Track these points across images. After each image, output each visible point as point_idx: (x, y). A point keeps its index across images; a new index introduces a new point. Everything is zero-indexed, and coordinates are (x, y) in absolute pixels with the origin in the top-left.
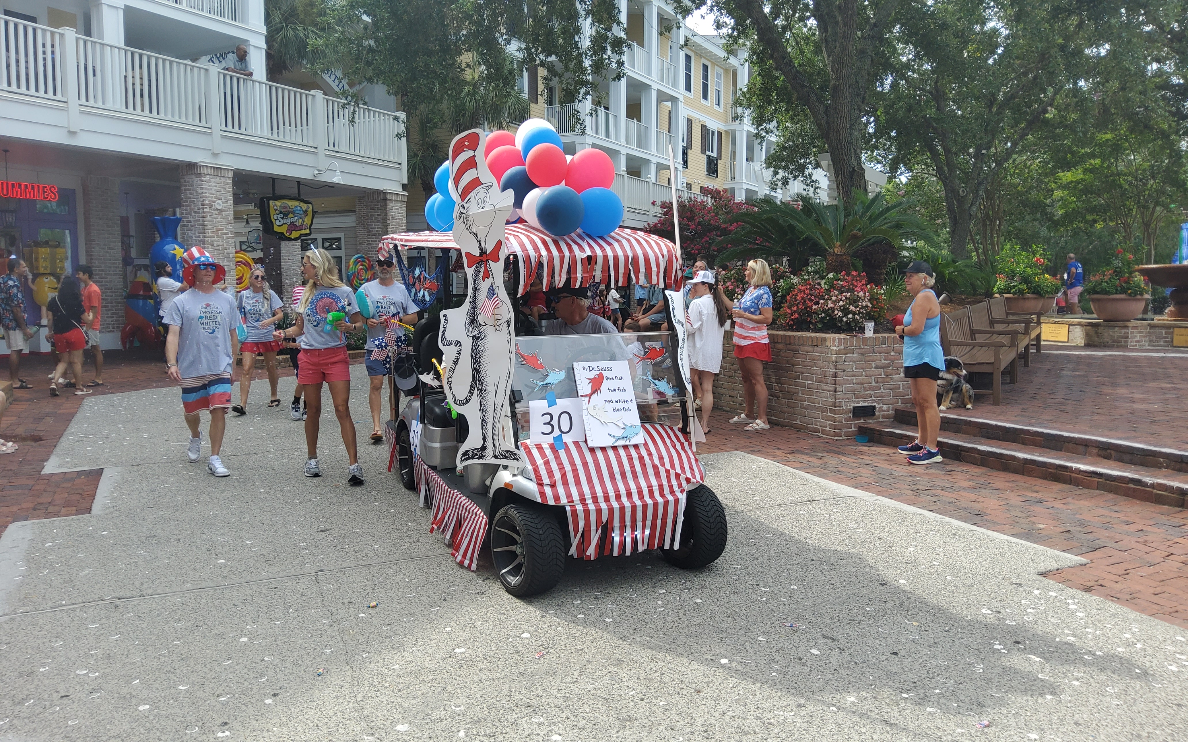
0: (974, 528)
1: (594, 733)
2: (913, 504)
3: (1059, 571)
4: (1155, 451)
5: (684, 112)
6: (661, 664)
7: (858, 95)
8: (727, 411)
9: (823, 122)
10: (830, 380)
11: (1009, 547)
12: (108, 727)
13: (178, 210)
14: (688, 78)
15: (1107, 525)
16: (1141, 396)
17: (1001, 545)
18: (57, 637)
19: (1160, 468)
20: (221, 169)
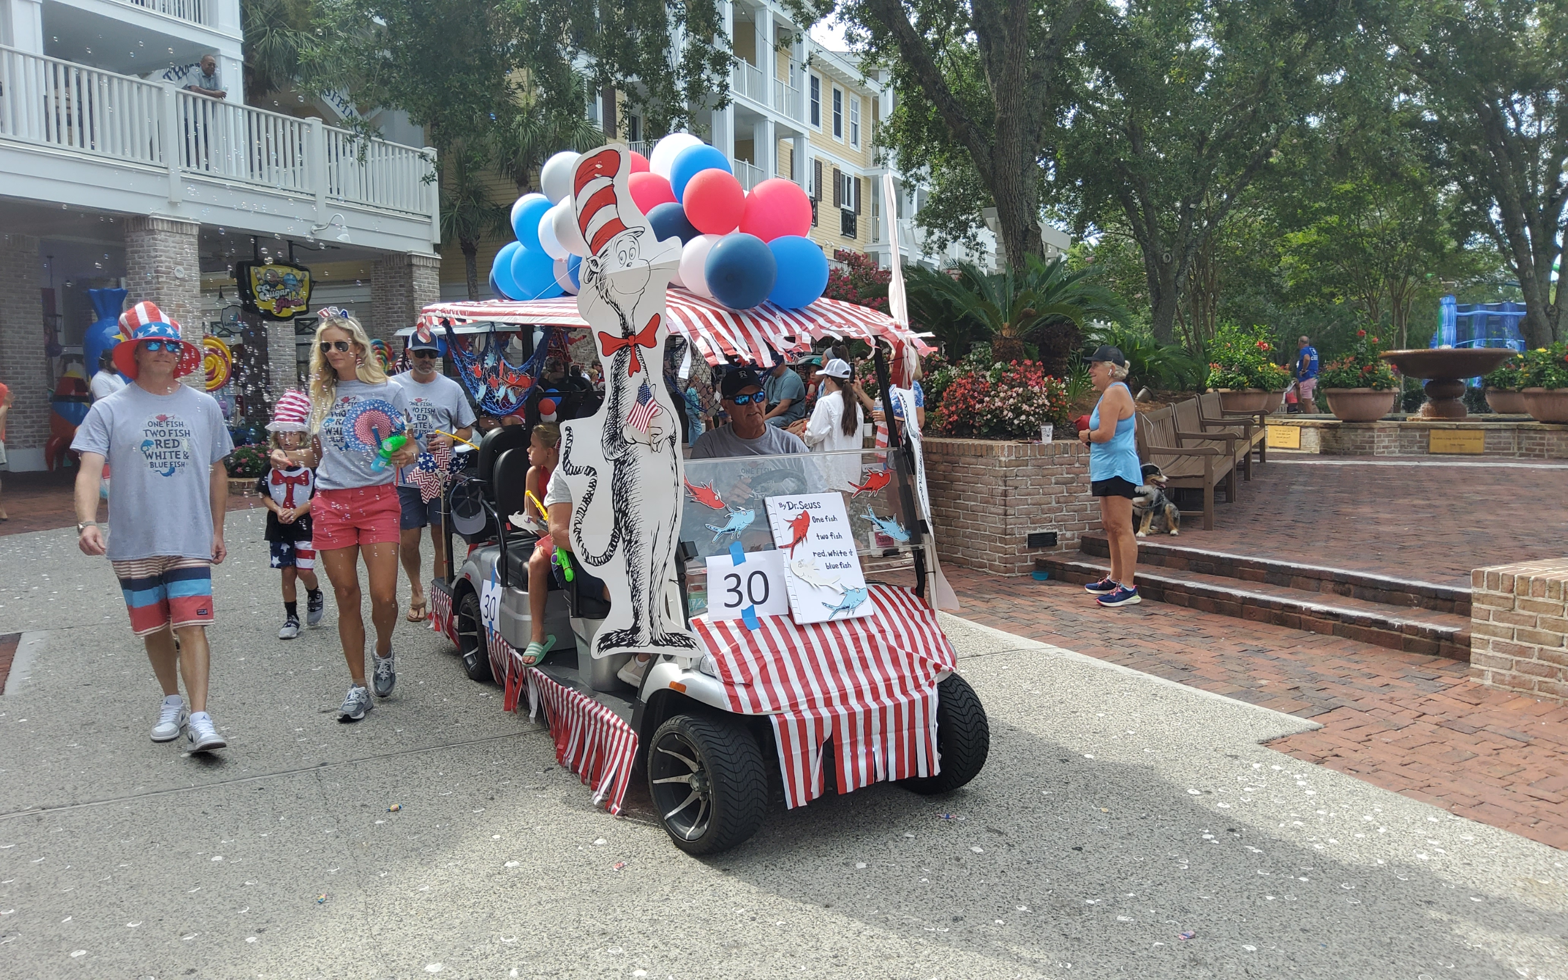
0: (1180, 686)
1: (690, 965)
2: (1104, 658)
3: (1285, 739)
4: (1404, 585)
5: (810, 152)
7: (1031, 132)
9: (987, 167)
10: (999, 500)
11: (1223, 710)
13: (123, 280)
14: (815, 107)
15: (1345, 680)
16: (1388, 516)
17: (1213, 708)
19: (1410, 606)
20: (182, 223)
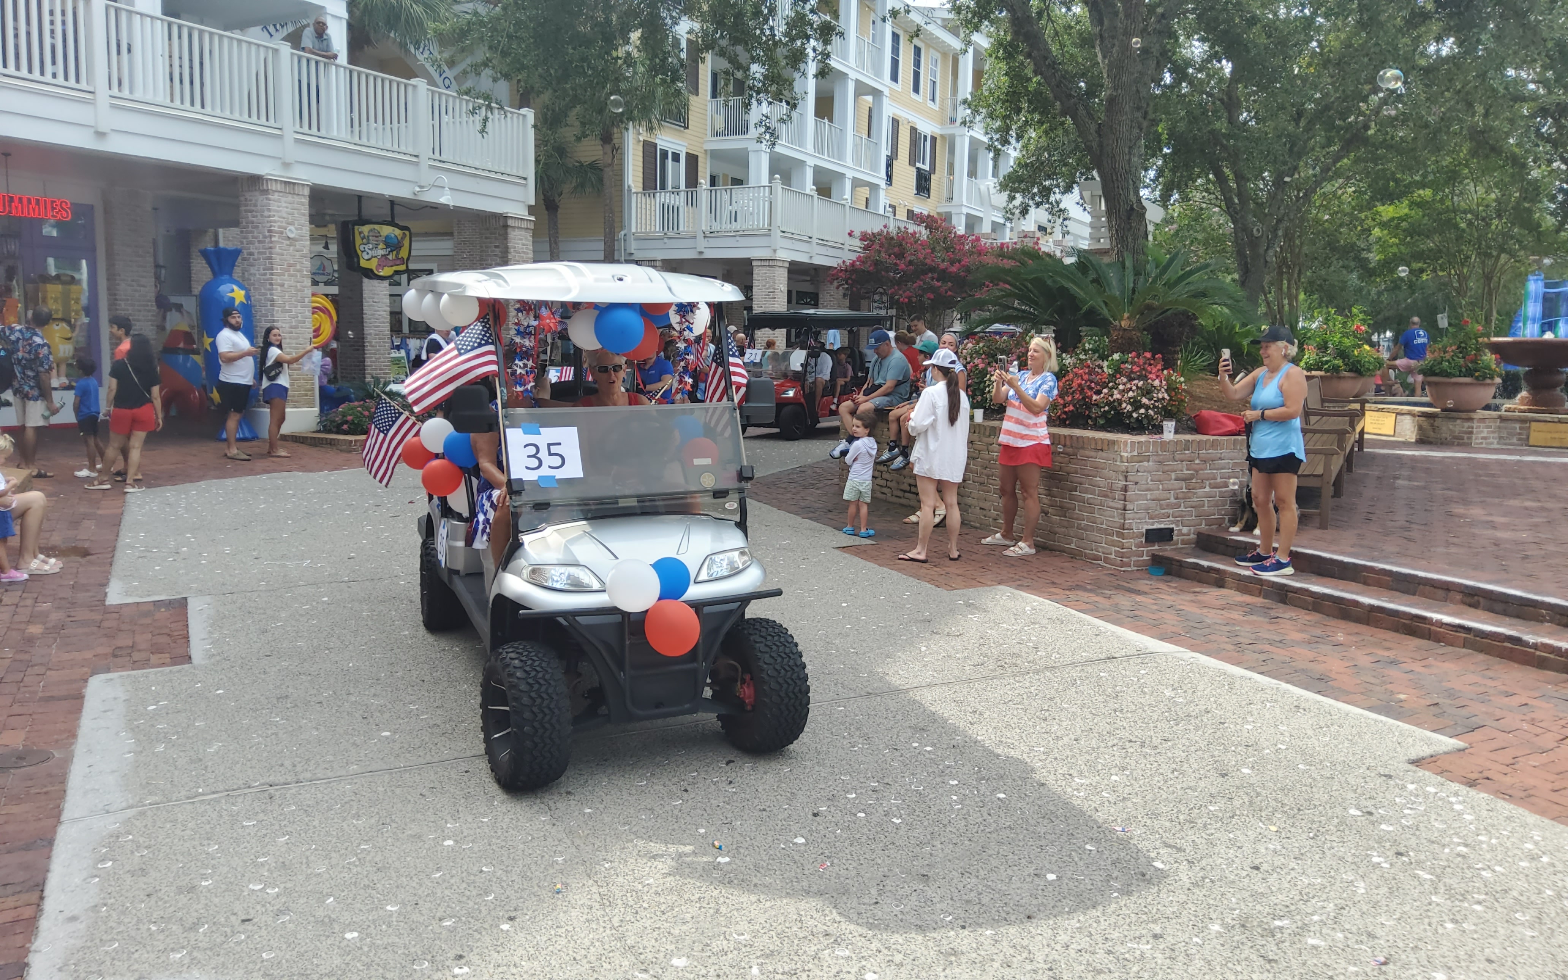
0: (1319, 697)
1: (916, 971)
2: (1238, 664)
3: (1434, 759)
4: (1537, 601)
5: (889, 109)
6: (974, 880)
7: (1138, 108)
8: (976, 528)
10: (1118, 494)
11: (1368, 725)
12: (315, 961)
14: (895, 63)
15: (1483, 697)
16: (1502, 520)
17: (1358, 723)
18: (208, 839)
19: (1542, 622)
20: (294, 184)
